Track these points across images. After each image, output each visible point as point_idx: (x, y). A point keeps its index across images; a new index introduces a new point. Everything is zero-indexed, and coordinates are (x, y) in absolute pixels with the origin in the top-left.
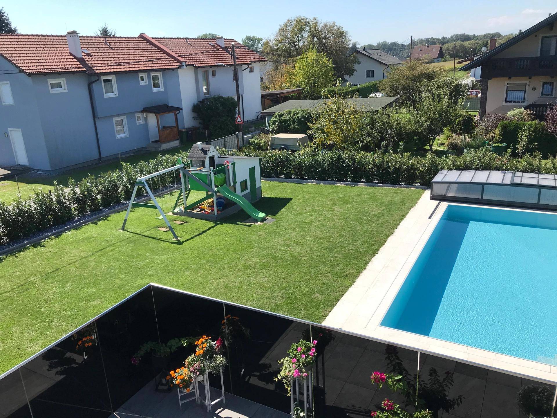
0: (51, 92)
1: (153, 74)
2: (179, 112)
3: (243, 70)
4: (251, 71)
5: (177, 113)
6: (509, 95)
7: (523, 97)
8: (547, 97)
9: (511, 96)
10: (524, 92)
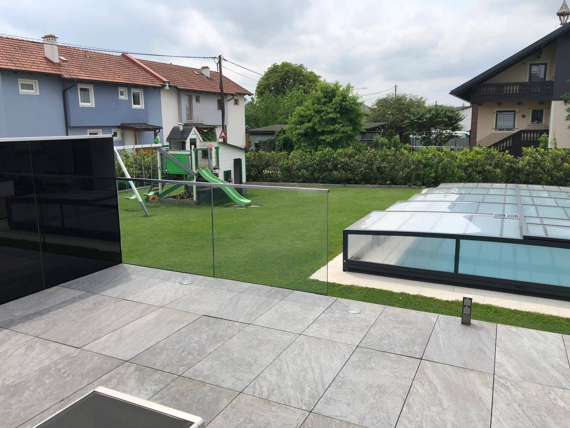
0: (20, 93)
1: (134, 91)
2: (159, 131)
3: (228, 101)
4: (236, 103)
5: (157, 132)
6: (498, 122)
7: (512, 125)
8: (537, 124)
9: (500, 124)
10: (513, 120)
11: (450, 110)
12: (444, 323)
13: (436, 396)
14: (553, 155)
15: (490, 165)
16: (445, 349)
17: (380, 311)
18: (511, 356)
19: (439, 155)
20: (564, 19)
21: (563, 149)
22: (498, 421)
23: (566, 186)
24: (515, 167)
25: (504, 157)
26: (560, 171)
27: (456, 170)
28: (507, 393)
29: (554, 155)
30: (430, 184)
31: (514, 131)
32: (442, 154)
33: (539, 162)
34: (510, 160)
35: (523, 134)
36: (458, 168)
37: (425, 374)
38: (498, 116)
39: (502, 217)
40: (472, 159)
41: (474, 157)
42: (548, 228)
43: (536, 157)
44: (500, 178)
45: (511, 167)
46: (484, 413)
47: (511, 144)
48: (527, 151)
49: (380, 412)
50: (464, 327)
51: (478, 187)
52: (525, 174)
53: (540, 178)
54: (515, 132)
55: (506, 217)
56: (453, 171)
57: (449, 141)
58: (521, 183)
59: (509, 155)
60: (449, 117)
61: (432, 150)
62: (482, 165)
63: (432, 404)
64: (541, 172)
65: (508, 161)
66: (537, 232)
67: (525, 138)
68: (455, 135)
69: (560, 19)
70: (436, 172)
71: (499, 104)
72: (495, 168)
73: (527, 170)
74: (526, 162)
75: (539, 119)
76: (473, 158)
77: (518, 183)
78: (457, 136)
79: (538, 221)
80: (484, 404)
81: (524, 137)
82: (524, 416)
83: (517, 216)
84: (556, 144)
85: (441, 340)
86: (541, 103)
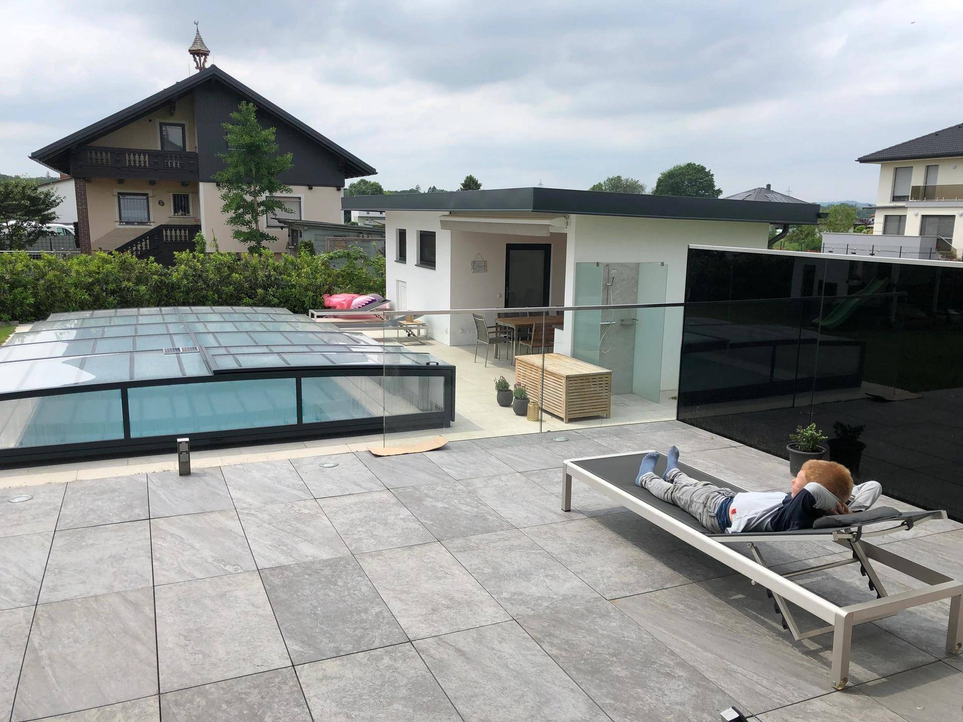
6: (122, 211)
7: (146, 216)
8: (182, 216)
9: (127, 214)
10: (146, 208)
11: (32, 187)
12: (158, 480)
13: (185, 543)
14: (216, 262)
15: (129, 280)
16: (173, 503)
17: (63, 488)
18: (246, 490)
19: (37, 267)
20: (200, 60)
21: (229, 253)
22: (255, 540)
23: (239, 305)
24: (167, 282)
25: (149, 266)
26: (229, 285)
27: (72, 290)
28: (254, 518)
29: (218, 262)
30: (27, 316)
31: (150, 225)
32: (40, 263)
33: (199, 273)
34: (159, 271)
35: (164, 231)
36: (76, 286)
37: (161, 530)
38: (122, 201)
39: (175, 352)
40: (97, 271)
41: (101, 269)
42: (240, 358)
43: (195, 265)
44: (147, 300)
45: (161, 282)
46: (239, 539)
47: (148, 246)
48: (181, 257)
49: (128, 575)
50: (183, 478)
51: (118, 314)
52: (183, 292)
53: (203, 297)
54: (153, 227)
55: (181, 351)
56: (67, 293)
57: (39, 241)
58: (179, 305)
59: (155, 264)
60: (30, 198)
61: (21, 258)
62: (116, 280)
63: (184, 551)
64: (205, 288)
65: (156, 273)
66: (228, 364)
67: (169, 237)
68: (48, 230)
69: (195, 60)
70: (35, 295)
71: (121, 182)
72: (137, 285)
73: (185, 286)
74: (182, 273)
75: (185, 208)
76: (98, 269)
77: (175, 306)
78: (52, 233)
79: (223, 351)
80: (236, 534)
81: (167, 236)
82: (275, 529)
83: (196, 348)
84: (217, 246)
85: (163, 496)
86: (184, 184)
